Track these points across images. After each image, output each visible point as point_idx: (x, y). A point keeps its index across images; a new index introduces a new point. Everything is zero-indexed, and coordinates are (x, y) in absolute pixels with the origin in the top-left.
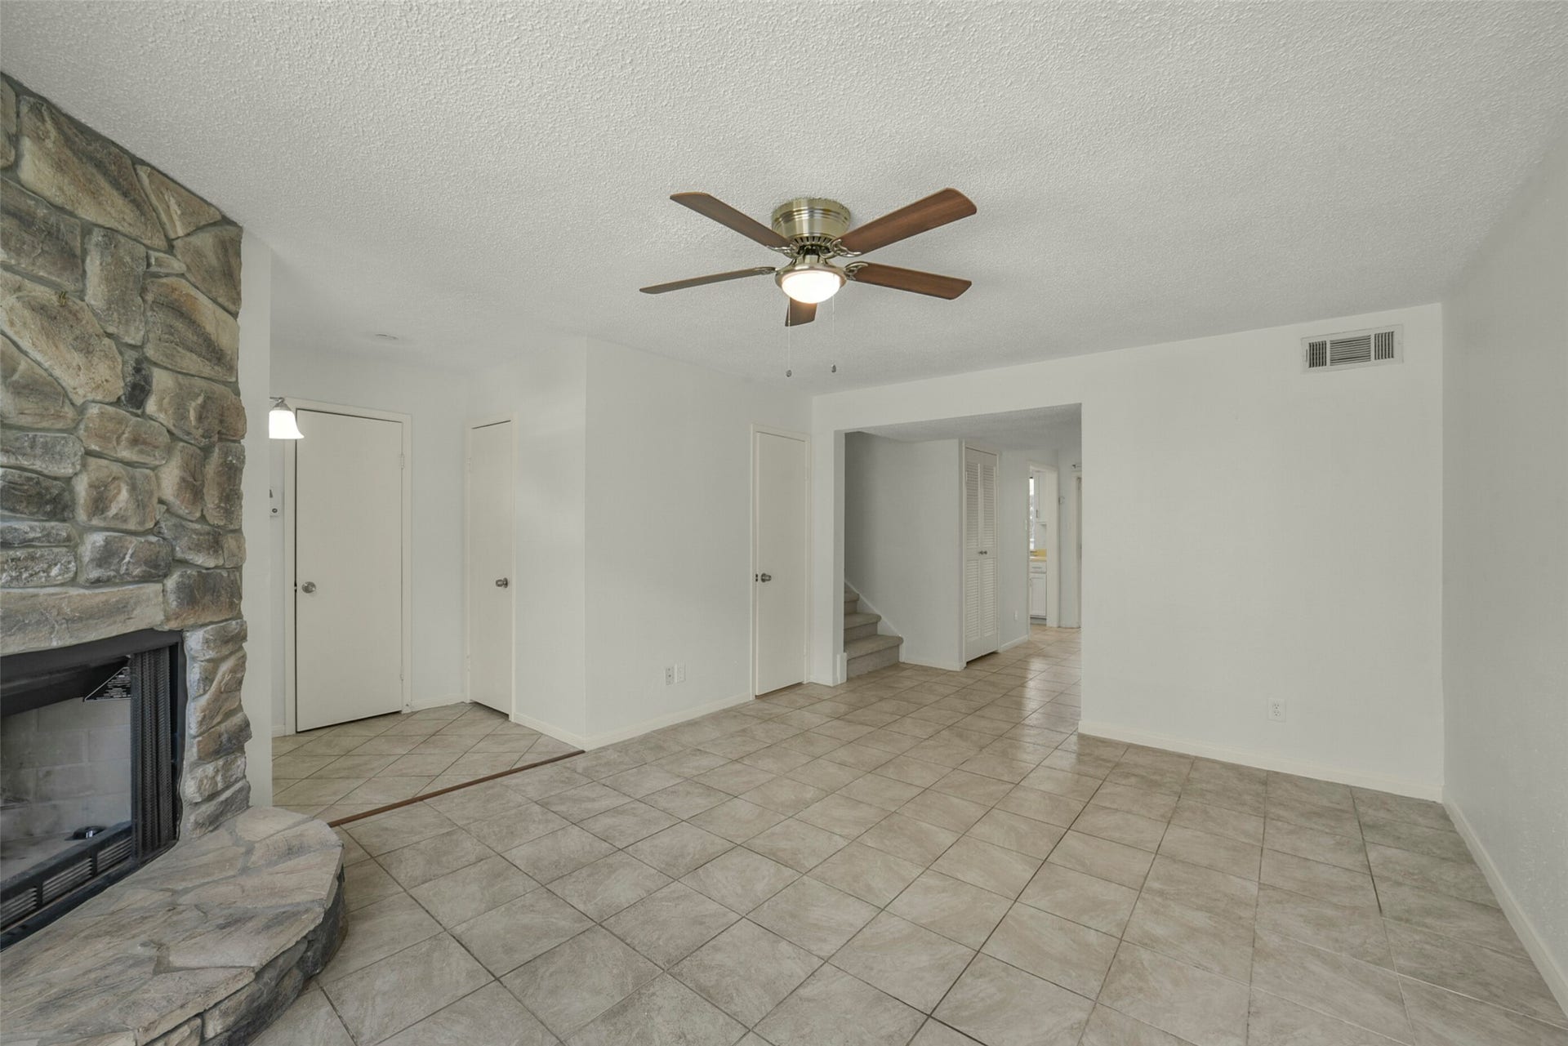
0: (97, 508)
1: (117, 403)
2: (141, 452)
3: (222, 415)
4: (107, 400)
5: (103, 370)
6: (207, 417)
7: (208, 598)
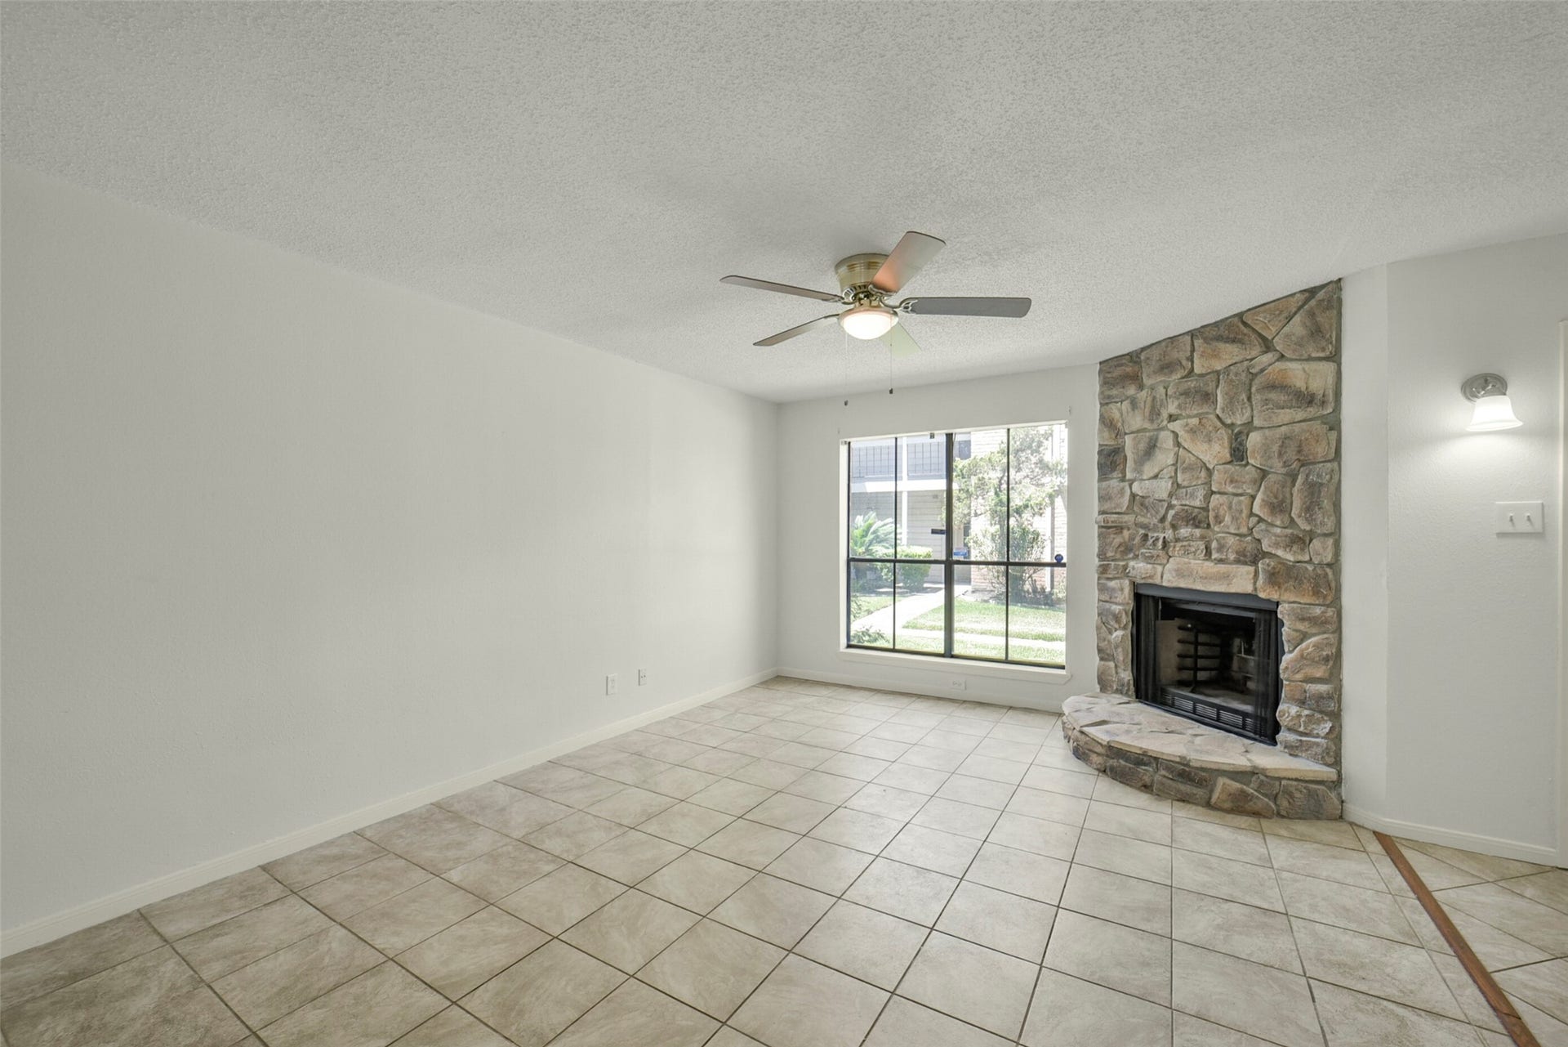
0: (1216, 521)
1: (1230, 462)
2: (1234, 487)
3: (1300, 446)
4: (1220, 462)
5: (1216, 447)
6: (1285, 452)
7: (1291, 583)
